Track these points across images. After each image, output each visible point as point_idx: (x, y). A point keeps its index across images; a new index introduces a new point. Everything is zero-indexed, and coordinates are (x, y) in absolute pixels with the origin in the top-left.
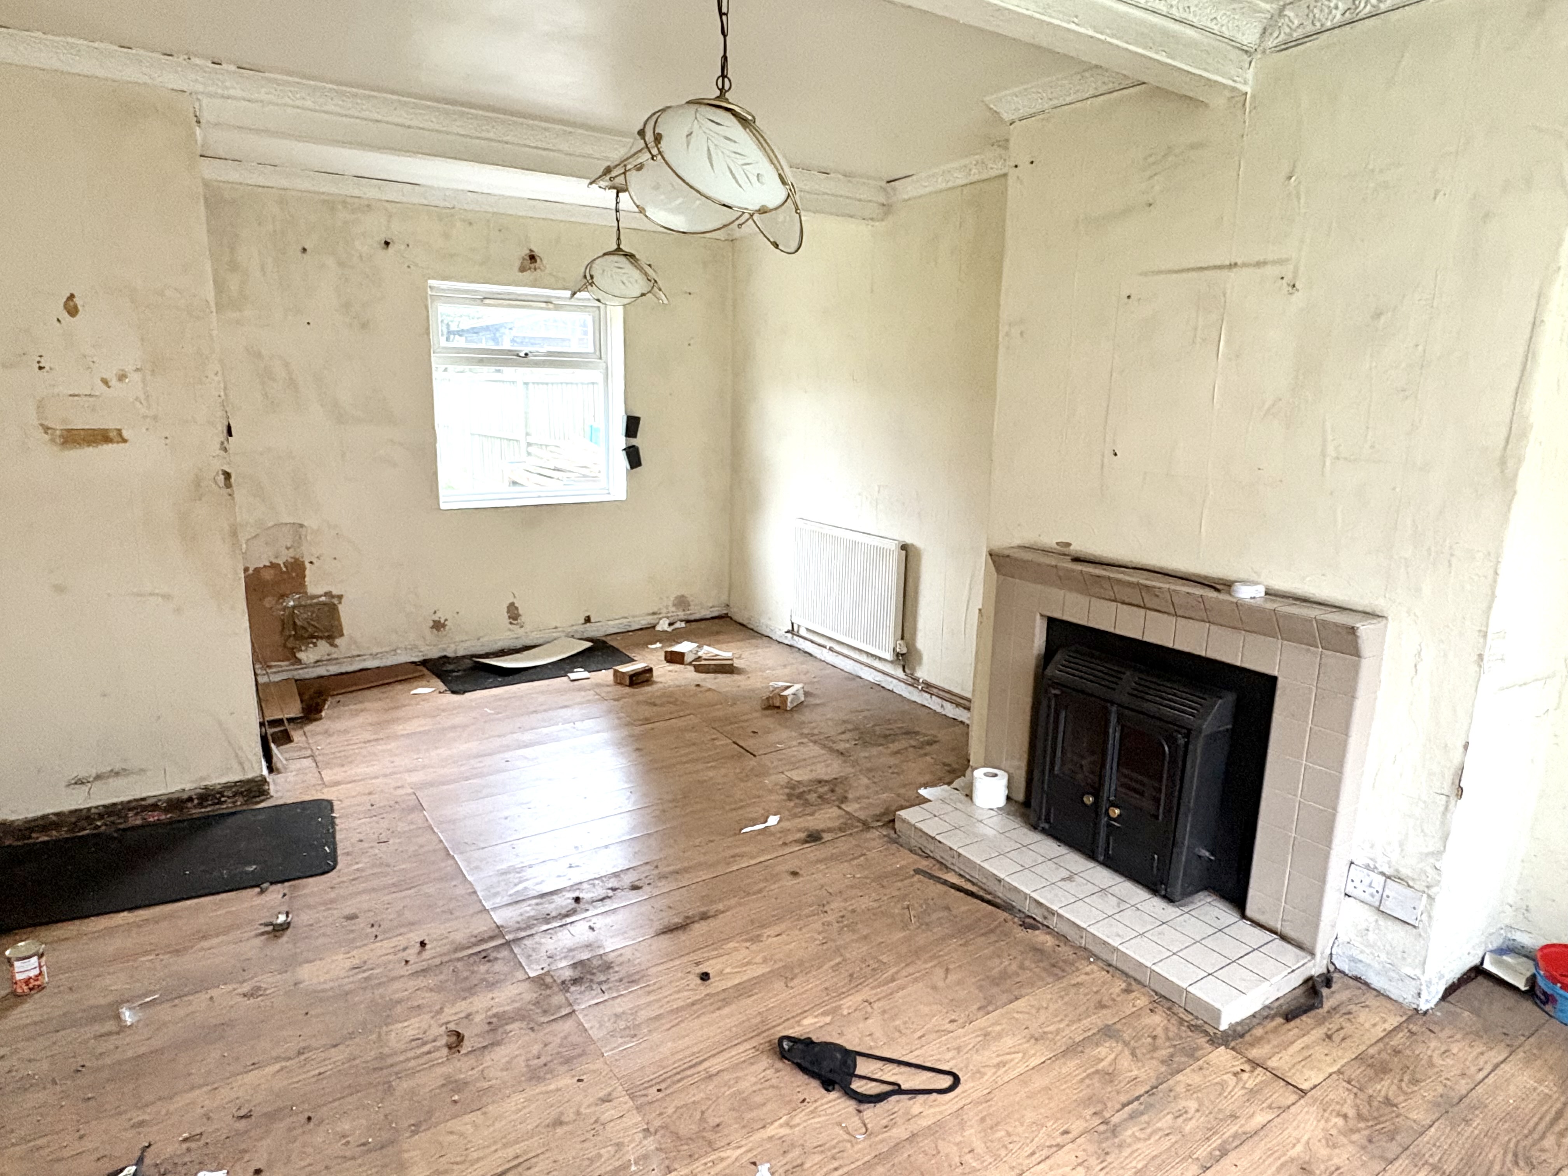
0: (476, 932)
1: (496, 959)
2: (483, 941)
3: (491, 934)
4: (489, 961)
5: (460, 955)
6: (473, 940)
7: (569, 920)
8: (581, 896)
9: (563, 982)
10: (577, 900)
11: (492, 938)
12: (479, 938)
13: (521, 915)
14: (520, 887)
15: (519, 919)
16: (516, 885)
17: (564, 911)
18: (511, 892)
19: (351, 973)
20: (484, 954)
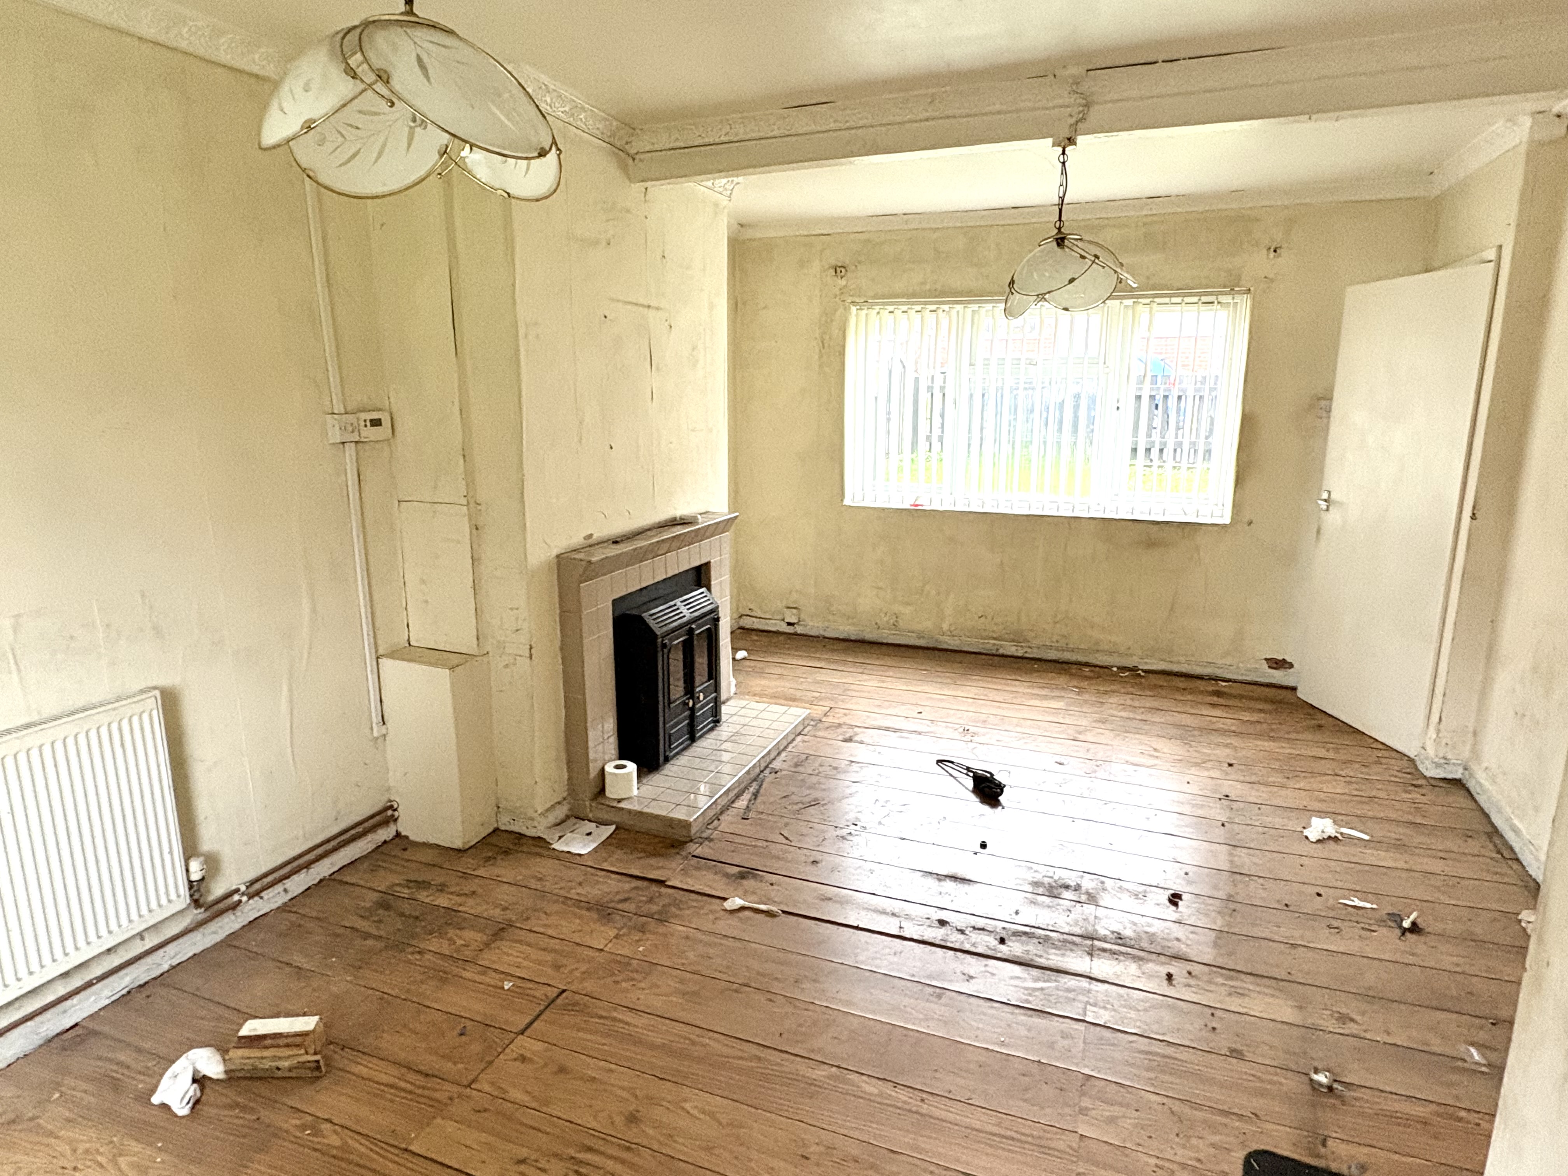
0: (1115, 963)
1: (1113, 932)
2: (1113, 953)
3: (1103, 954)
4: (1119, 934)
5: (1142, 954)
6: (1122, 958)
7: (1027, 929)
8: (996, 942)
9: (1076, 890)
10: (1002, 941)
11: (1104, 950)
12: (1116, 956)
13: (1063, 955)
14: (1040, 985)
15: (1068, 953)
16: (1042, 989)
17: (1024, 938)
18: (1053, 984)
19: (1246, 992)
20: (1120, 941)
